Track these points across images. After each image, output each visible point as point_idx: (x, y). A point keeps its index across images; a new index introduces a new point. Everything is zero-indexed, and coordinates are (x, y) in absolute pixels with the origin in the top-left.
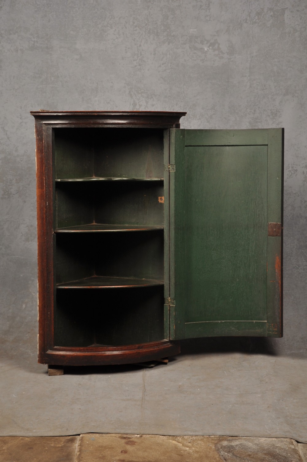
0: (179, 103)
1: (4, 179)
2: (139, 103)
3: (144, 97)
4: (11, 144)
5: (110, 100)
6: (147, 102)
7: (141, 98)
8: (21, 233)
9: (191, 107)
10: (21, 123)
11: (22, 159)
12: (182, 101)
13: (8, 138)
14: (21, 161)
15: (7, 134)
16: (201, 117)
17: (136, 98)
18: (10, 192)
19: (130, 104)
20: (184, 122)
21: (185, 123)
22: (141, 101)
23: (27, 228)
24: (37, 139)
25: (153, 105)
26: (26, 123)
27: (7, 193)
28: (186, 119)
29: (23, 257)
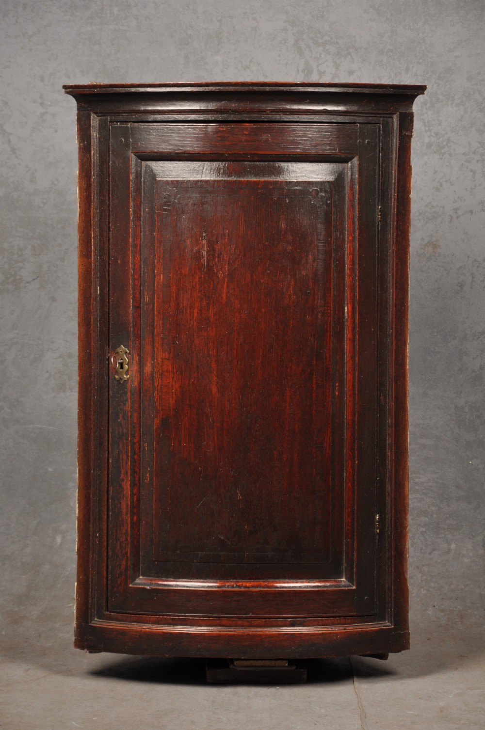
0: (413, 67)
1: (5, 245)
2: (318, 66)
3: (329, 54)
4: (19, 164)
5: (251, 61)
6: (337, 66)
7: (322, 56)
8: (47, 372)
9: (442, 76)
10: (43, 115)
11: (45, 201)
12: (421, 61)
13: (13, 151)
14: (44, 204)
15: (9, 141)
16: (464, 98)
17: (311, 57)
18: (18, 277)
19: (298, 70)
20: (424, 111)
21: (426, 113)
22: (324, 63)
23: (61, 359)
24: (80, 148)
25: (351, 73)
26: (54, 115)
27: (12, 279)
28: (428, 105)
29: (52, 428)
